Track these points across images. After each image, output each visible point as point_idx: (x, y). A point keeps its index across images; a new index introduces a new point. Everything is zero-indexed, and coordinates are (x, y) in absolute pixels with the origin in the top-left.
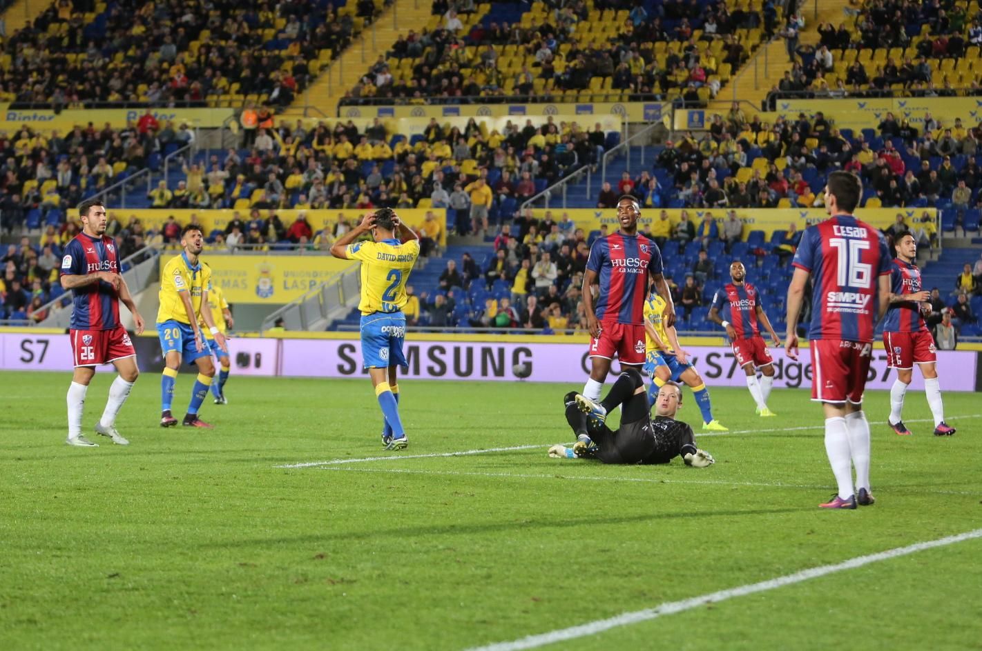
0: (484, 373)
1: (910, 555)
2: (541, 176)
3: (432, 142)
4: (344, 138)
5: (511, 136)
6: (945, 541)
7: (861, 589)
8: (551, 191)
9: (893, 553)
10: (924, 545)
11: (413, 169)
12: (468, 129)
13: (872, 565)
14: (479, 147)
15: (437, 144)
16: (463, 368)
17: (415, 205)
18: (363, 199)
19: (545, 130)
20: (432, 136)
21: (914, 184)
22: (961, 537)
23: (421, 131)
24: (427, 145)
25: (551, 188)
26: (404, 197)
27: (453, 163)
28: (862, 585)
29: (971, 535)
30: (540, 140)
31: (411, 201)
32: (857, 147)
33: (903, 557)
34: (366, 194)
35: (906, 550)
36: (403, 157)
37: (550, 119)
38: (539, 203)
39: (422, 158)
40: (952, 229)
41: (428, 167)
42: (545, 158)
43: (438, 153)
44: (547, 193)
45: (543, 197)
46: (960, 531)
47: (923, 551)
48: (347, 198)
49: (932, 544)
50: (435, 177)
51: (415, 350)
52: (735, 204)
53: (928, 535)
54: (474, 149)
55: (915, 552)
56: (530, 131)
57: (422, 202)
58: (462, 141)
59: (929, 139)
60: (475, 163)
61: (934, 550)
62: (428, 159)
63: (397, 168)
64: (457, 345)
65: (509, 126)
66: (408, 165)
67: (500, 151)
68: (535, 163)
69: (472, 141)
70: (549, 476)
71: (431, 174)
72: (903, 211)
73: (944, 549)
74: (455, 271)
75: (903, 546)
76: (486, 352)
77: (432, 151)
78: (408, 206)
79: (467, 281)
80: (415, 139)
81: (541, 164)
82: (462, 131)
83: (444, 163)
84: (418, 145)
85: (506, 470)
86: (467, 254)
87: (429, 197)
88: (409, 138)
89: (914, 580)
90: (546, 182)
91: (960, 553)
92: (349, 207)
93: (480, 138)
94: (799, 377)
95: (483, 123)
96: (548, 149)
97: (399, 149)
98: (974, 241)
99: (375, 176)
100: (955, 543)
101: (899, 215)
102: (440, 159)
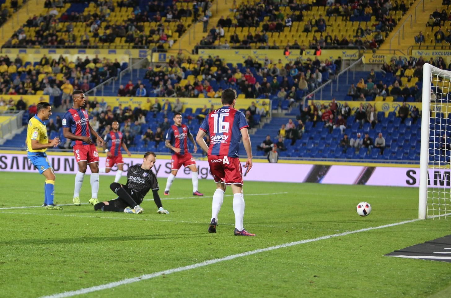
0: (65, 170)
1: (254, 255)
2: (92, 82)
3: (43, 65)
4: (4, 63)
5: (79, 63)
6: (270, 249)
7: (232, 269)
8: (97, 89)
9: (246, 254)
10: (261, 250)
11: (34, 77)
12: (59, 60)
13: (237, 258)
14: (64, 68)
15: (45, 66)
16: (56, 167)
17: (35, 94)
18: (12, 90)
19: (96, 61)
20: (43, 62)
21: (259, 89)
22: (277, 247)
23: (39, 60)
24: (41, 67)
25: (97, 87)
26: (30, 90)
27: (52, 75)
28: (232, 268)
29: (282, 246)
30: (92, 65)
31: (33, 92)
32: (234, 71)
33: (251, 255)
34: (13, 88)
35: (253, 252)
36: (30, 72)
37: (97, 56)
38: (91, 94)
39: (38, 73)
40: (276, 109)
41: (41, 77)
42: (94, 73)
43: (46, 70)
44: (95, 89)
45: (93, 91)
46: (277, 244)
47: (260, 253)
48: (4, 90)
49: (264, 250)
50: (44, 81)
52: (179, 96)
53: (263, 245)
54: (62, 69)
55: (257, 253)
56: (87, 61)
57: (39, 92)
58: (57, 65)
59: (266, 68)
60: (62, 75)
61: (265, 252)
62: (41, 73)
63: (27, 77)
64: (53, 157)
65: (78, 59)
66: (32, 76)
67: (74, 70)
68: (90, 75)
69: (61, 66)
70: (93, 217)
71: (43, 80)
72: (254, 100)
73: (270, 252)
74: (53, 124)
75: (251, 251)
76: (66, 160)
77: (44, 69)
78: (32, 94)
79: (58, 128)
80: (36, 64)
81: (92, 76)
82: (57, 60)
83: (49, 75)
84: (37, 67)
85: (74, 214)
86: (59, 116)
87: (42, 90)
88: (33, 63)
89: (256, 266)
90: (94, 84)
91: (277, 254)
92: (6, 94)
93: (64, 64)
94: (207, 174)
95: (66, 57)
96: (95, 70)
97: (28, 68)
98: (286, 114)
99: (17, 81)
100: (275, 249)
101: (253, 103)
102: (47, 73)
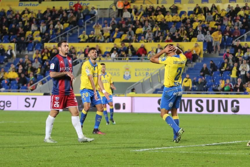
0: (219, 111)
2: (243, 28)
3: (197, 14)
4: (160, 13)
5: (230, 11)
8: (247, 34)
11: (189, 25)
12: (212, 8)
14: (217, 16)
15: (199, 15)
16: (210, 109)
17: (190, 41)
18: (168, 38)
19: (245, 8)
20: (197, 12)
23: (192, 10)
24: (195, 15)
25: (247, 33)
26: (185, 37)
27: (206, 23)
30: (241, 13)
31: (188, 39)
34: (169, 36)
36: (185, 20)
37: (246, 4)
38: (242, 39)
39: (193, 21)
41: (195, 25)
42: (244, 20)
43: (199, 19)
44: (245, 35)
45: (243, 37)
48: (161, 38)
50: (198, 29)
51: (190, 101)
54: (214, 17)
56: (238, 9)
57: (193, 39)
58: (209, 13)
60: (215, 23)
62: (195, 21)
63: (182, 25)
64: (208, 99)
65: (229, 7)
66: (187, 24)
67: (225, 18)
68: (240, 22)
69: (214, 14)
70: (246, 154)
71: (197, 27)
74: (206, 68)
76: (220, 102)
77: (197, 18)
78: (187, 41)
79: (212, 72)
80: (190, 13)
81: (243, 23)
82: (210, 9)
83: (202, 23)
84: (191, 15)
85: (228, 152)
86: (212, 61)
87: (196, 37)
88: (187, 13)
90: (245, 30)
92: (162, 41)
93: (217, 12)
95: (218, 6)
96: (245, 17)
97: (183, 16)
99: (173, 29)
102: (200, 21)
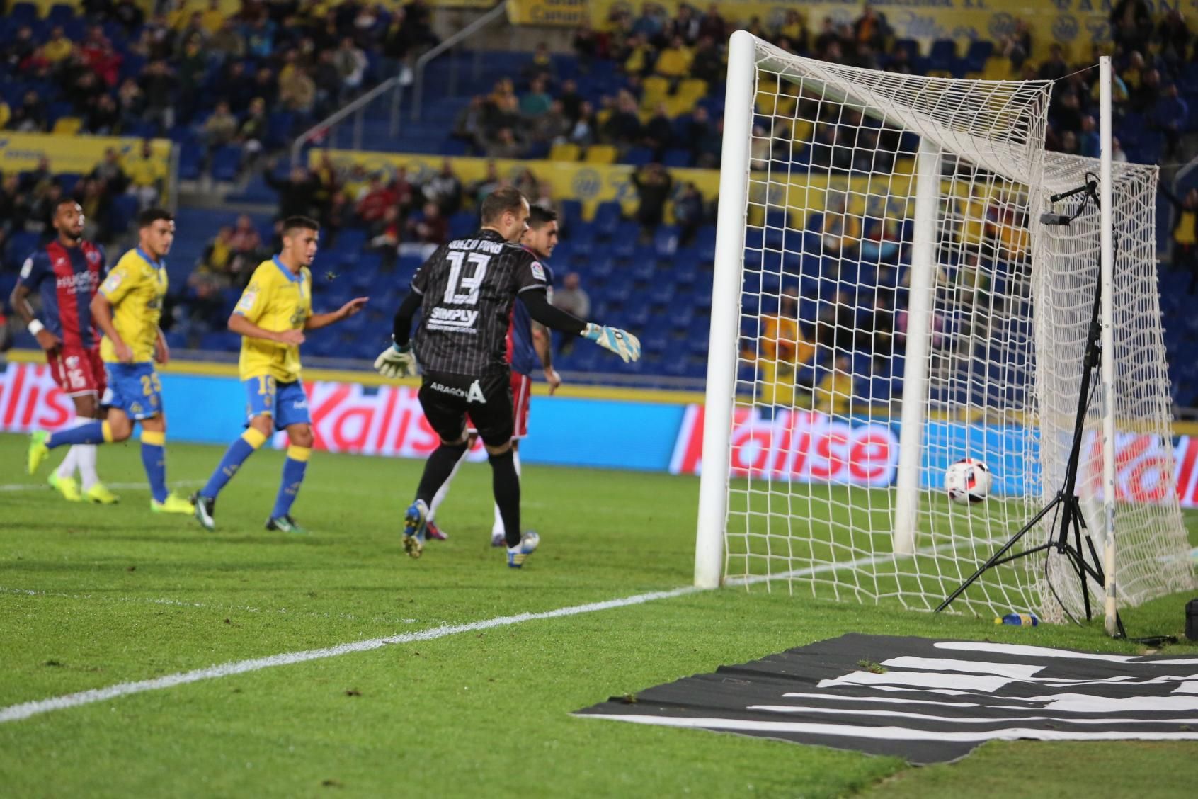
1: (109, 703)
6: (167, 681)
7: (28, 754)
9: (81, 699)
10: (133, 688)
13: (47, 715)
22: (193, 676)
28: (30, 749)
29: (209, 674)
32: (44, 33)
33: (98, 704)
35: (104, 694)
40: (194, 177)
46: (190, 667)
47: (131, 696)
49: (146, 685)
53: (141, 669)
55: (118, 697)
59: (162, 26)
61: (148, 696)
72: (117, 143)
73: (166, 694)
75: (99, 688)
89: (115, 742)
91: (191, 701)
98: (230, 199)
100: (183, 685)
101: (109, 152)
